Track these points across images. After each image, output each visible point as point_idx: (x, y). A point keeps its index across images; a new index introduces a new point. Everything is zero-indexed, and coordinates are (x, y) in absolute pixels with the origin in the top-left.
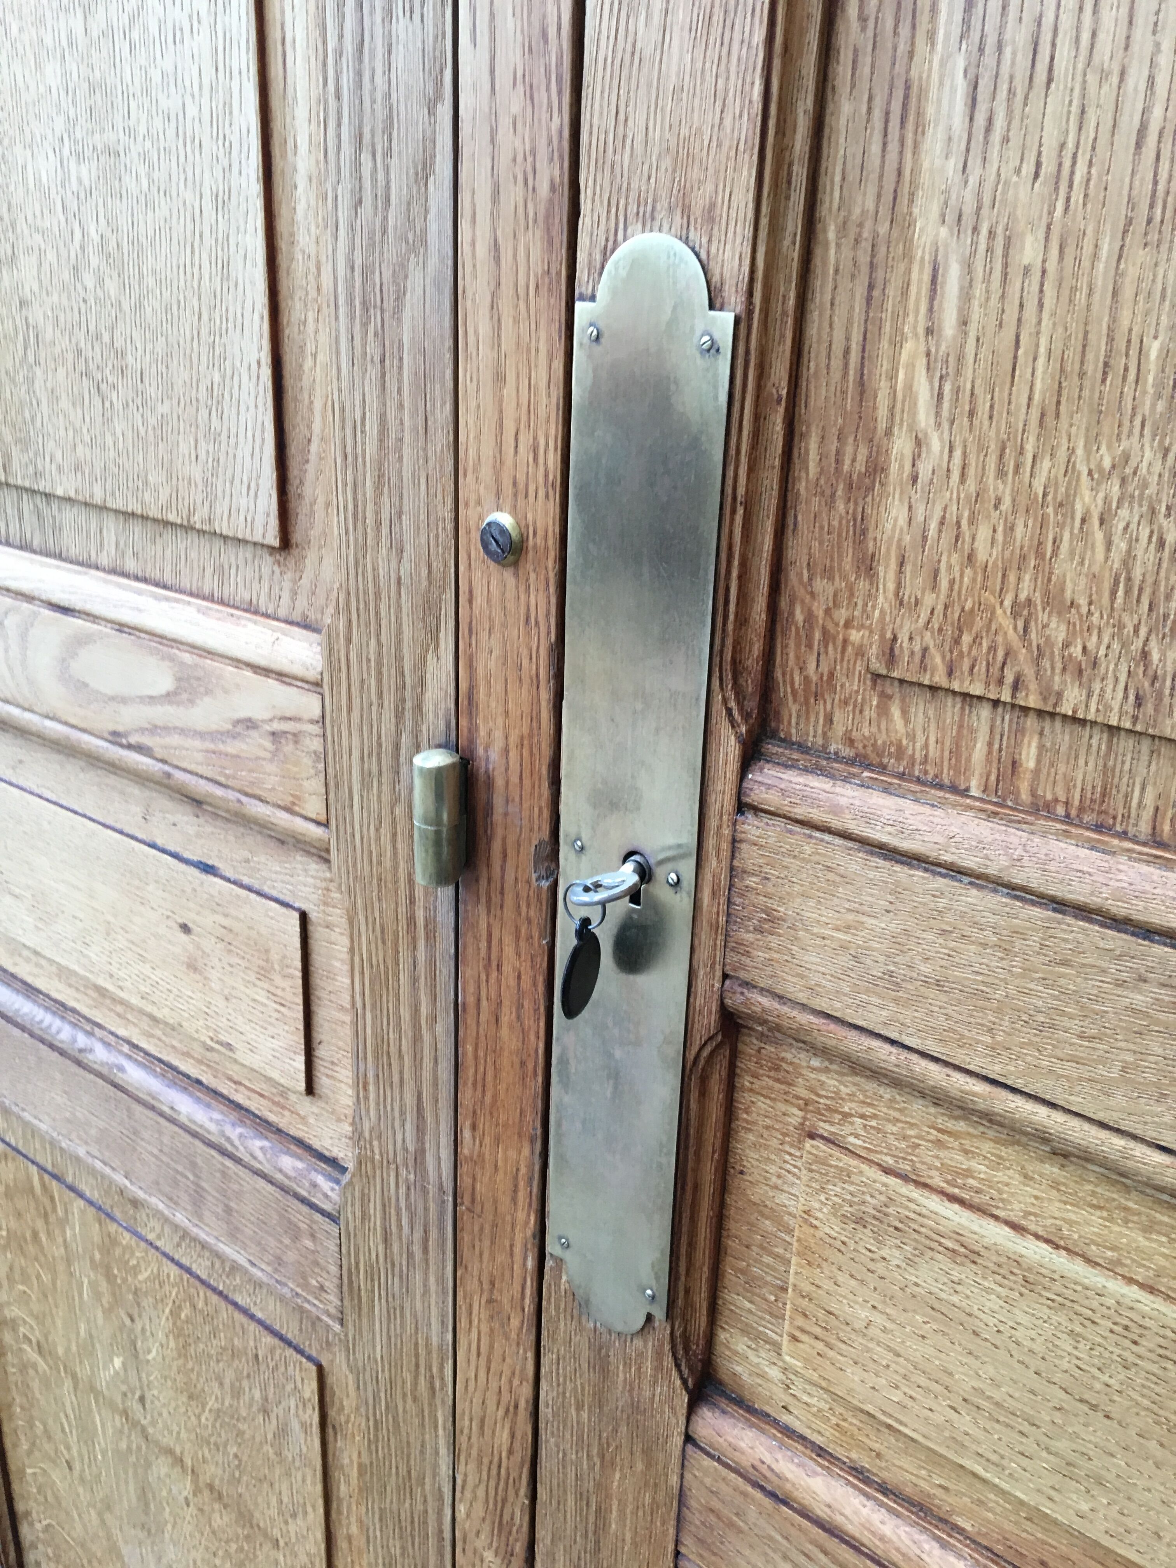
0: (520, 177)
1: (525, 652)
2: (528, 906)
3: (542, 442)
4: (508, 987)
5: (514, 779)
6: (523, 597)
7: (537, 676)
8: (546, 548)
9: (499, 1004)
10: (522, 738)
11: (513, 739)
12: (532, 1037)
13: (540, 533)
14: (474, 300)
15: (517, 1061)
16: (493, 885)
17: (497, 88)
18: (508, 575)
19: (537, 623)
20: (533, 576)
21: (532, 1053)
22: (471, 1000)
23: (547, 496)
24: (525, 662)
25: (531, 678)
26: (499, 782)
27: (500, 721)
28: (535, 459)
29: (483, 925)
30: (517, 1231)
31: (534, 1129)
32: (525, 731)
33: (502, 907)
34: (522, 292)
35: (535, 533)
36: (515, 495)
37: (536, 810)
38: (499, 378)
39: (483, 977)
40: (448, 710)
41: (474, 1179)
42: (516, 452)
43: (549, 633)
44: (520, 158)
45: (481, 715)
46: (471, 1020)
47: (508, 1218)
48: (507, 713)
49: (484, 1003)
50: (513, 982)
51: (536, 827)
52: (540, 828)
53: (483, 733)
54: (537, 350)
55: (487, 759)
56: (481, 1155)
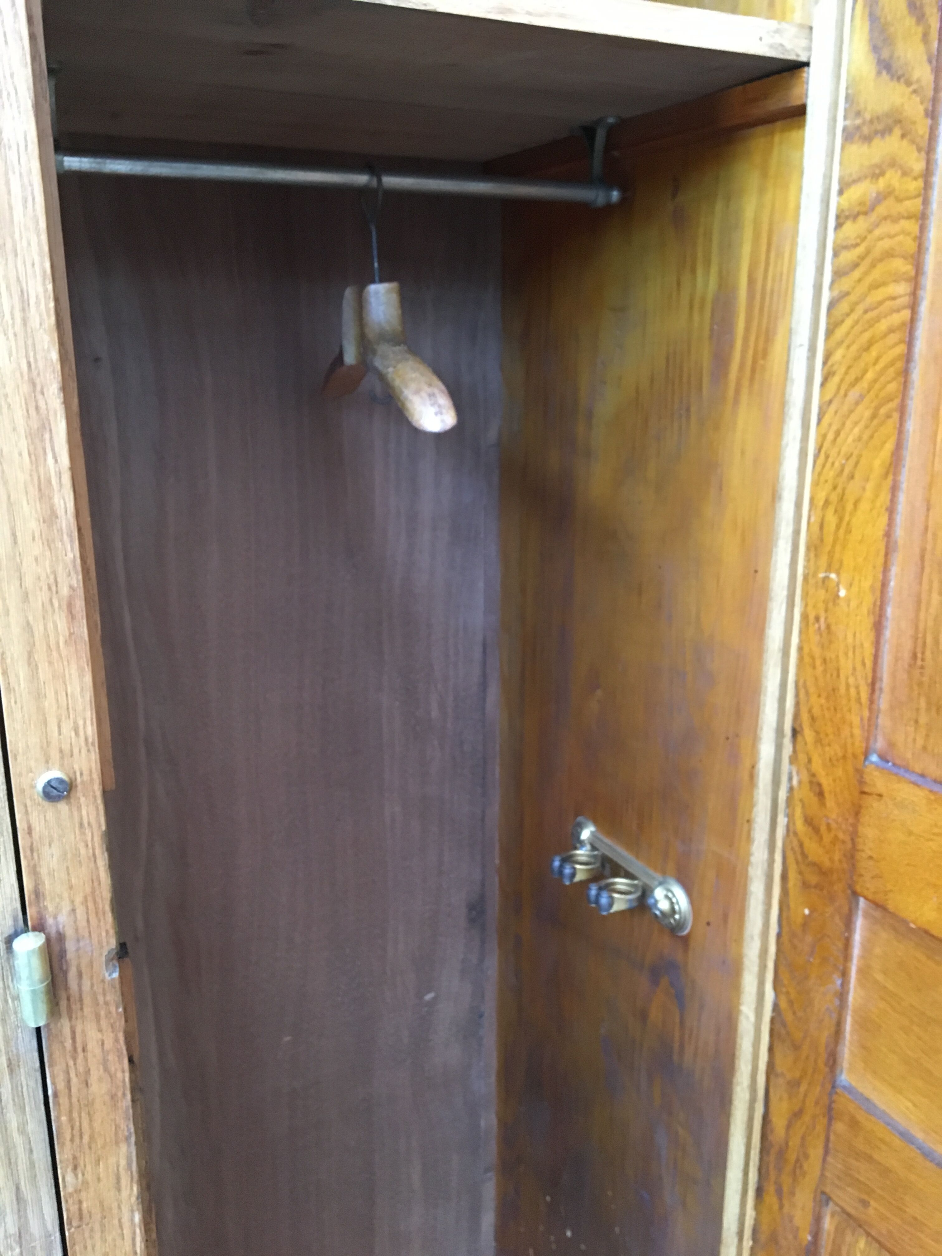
0: (45, 588)
1: (81, 846)
2: (104, 995)
3: (81, 723)
4: (94, 1056)
5: (82, 923)
6: (76, 814)
7: (94, 855)
8: (92, 780)
9: (88, 1072)
10: (85, 898)
11: (78, 899)
12: (119, 1075)
13: (86, 773)
14: (12, 659)
15: (107, 1098)
16: (72, 1000)
17: (19, 541)
18: (62, 806)
19: (89, 824)
20: (82, 799)
21: (121, 1084)
22: (61, 1086)
23: (89, 751)
24: (83, 851)
25: (89, 858)
26: (69, 933)
27: (66, 895)
28: (77, 734)
29: (67, 1031)
30: (123, 1208)
31: (129, 1130)
32: (88, 890)
33: (82, 1009)
34: (53, 647)
35: (81, 774)
36: (62, 758)
37: (104, 934)
38: (39, 696)
39: (71, 1063)
40: (15, 910)
41: (80, 1202)
42: (60, 734)
43: (100, 826)
44: (43, 577)
45: (48, 898)
46: (64, 1100)
47: (115, 1205)
48: (71, 888)
49: (74, 1080)
50: (98, 1051)
51: (105, 944)
52: (108, 943)
53: (51, 908)
54: (70, 675)
55: (57, 925)
56: (85, 1183)
